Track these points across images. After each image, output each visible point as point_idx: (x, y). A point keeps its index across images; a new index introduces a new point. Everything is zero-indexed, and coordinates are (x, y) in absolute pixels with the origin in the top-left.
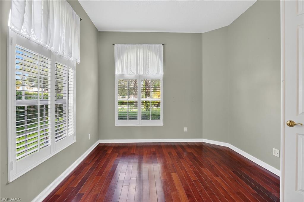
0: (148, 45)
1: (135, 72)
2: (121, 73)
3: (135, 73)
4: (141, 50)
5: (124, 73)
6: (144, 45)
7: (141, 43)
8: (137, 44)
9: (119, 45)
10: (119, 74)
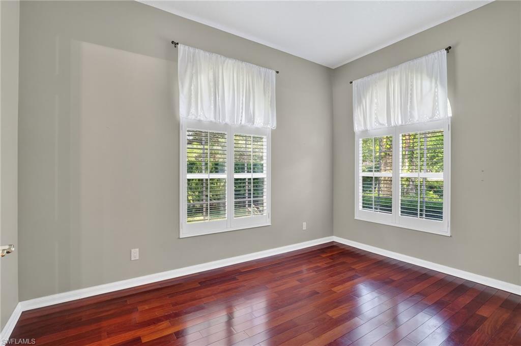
0: (411, 63)
1: (385, 122)
2: (363, 129)
3: (386, 125)
4: (397, 78)
5: (369, 127)
6: (403, 65)
7: (396, 64)
8: (389, 68)
9: (359, 80)
10: (360, 130)
